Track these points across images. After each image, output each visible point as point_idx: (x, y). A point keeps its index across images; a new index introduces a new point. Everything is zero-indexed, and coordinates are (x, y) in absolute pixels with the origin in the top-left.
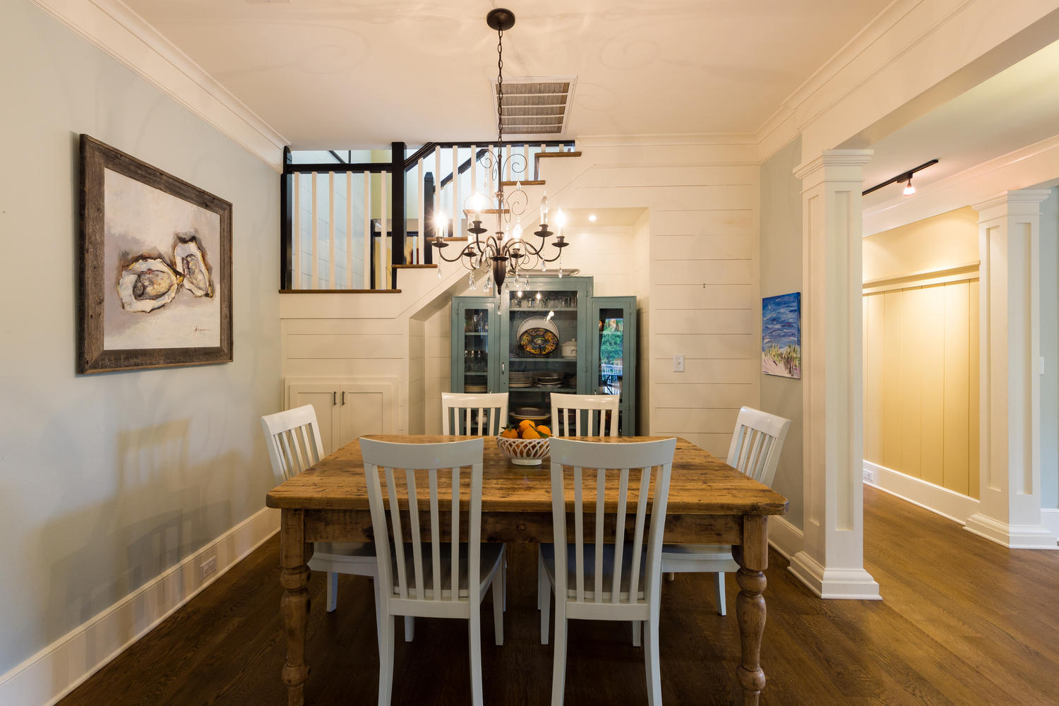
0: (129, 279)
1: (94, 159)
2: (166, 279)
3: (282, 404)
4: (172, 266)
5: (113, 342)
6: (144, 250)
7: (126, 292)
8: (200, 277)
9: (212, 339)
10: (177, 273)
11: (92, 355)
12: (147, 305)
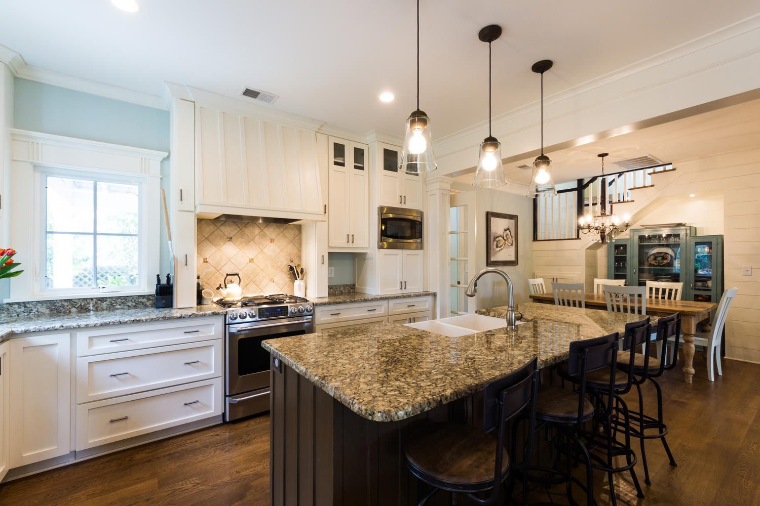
0: (495, 243)
1: (489, 216)
2: (502, 242)
3: (534, 277)
4: (503, 238)
5: (493, 259)
6: (498, 236)
7: (495, 246)
8: (510, 240)
9: (513, 259)
10: (504, 240)
11: (489, 262)
12: (498, 249)
